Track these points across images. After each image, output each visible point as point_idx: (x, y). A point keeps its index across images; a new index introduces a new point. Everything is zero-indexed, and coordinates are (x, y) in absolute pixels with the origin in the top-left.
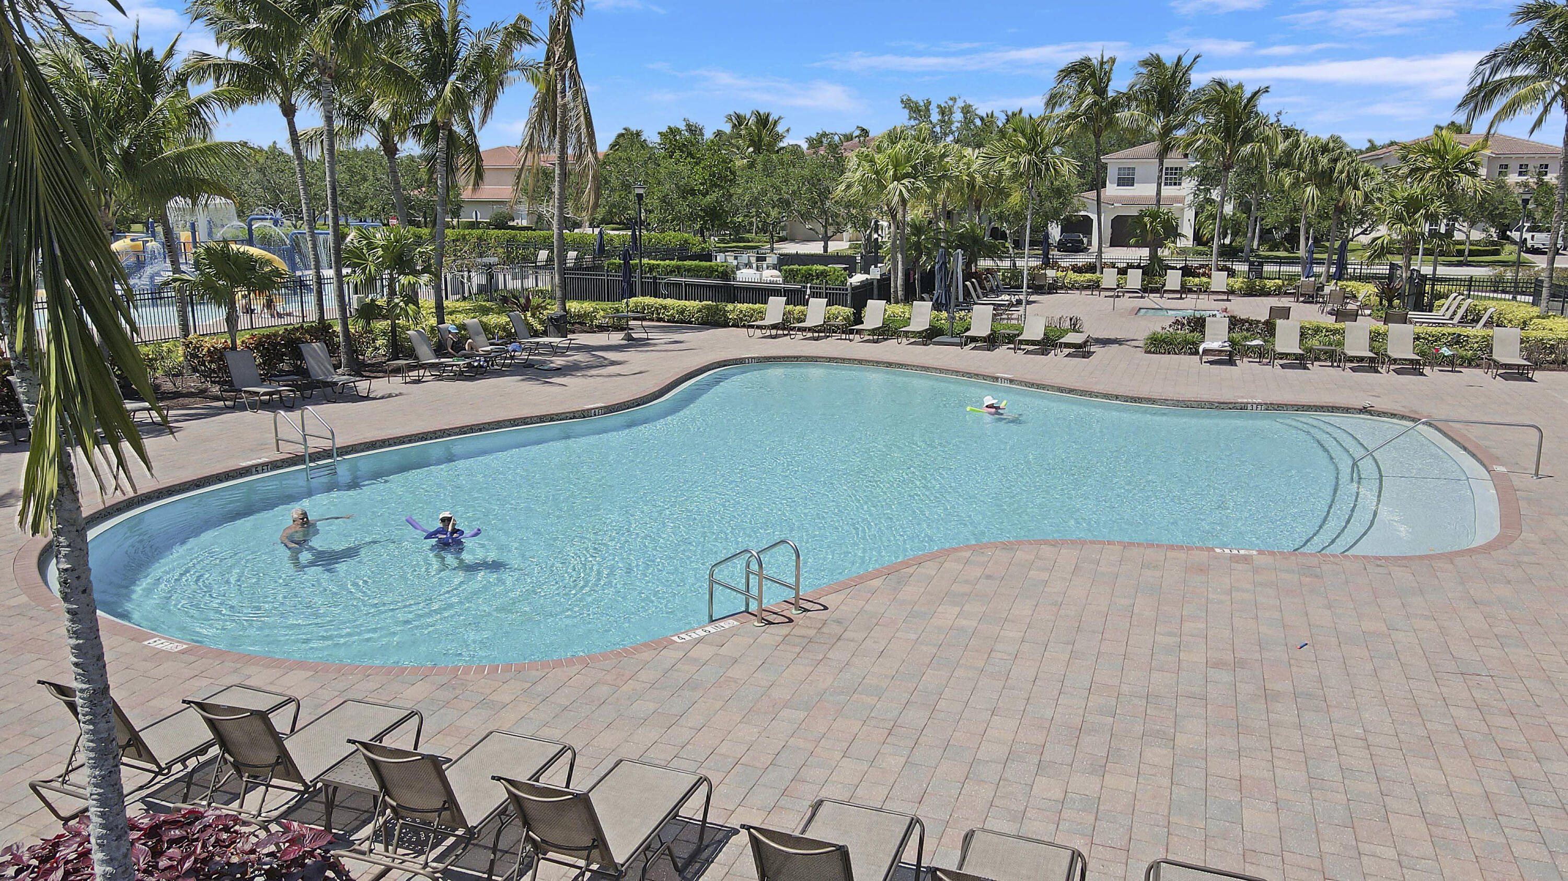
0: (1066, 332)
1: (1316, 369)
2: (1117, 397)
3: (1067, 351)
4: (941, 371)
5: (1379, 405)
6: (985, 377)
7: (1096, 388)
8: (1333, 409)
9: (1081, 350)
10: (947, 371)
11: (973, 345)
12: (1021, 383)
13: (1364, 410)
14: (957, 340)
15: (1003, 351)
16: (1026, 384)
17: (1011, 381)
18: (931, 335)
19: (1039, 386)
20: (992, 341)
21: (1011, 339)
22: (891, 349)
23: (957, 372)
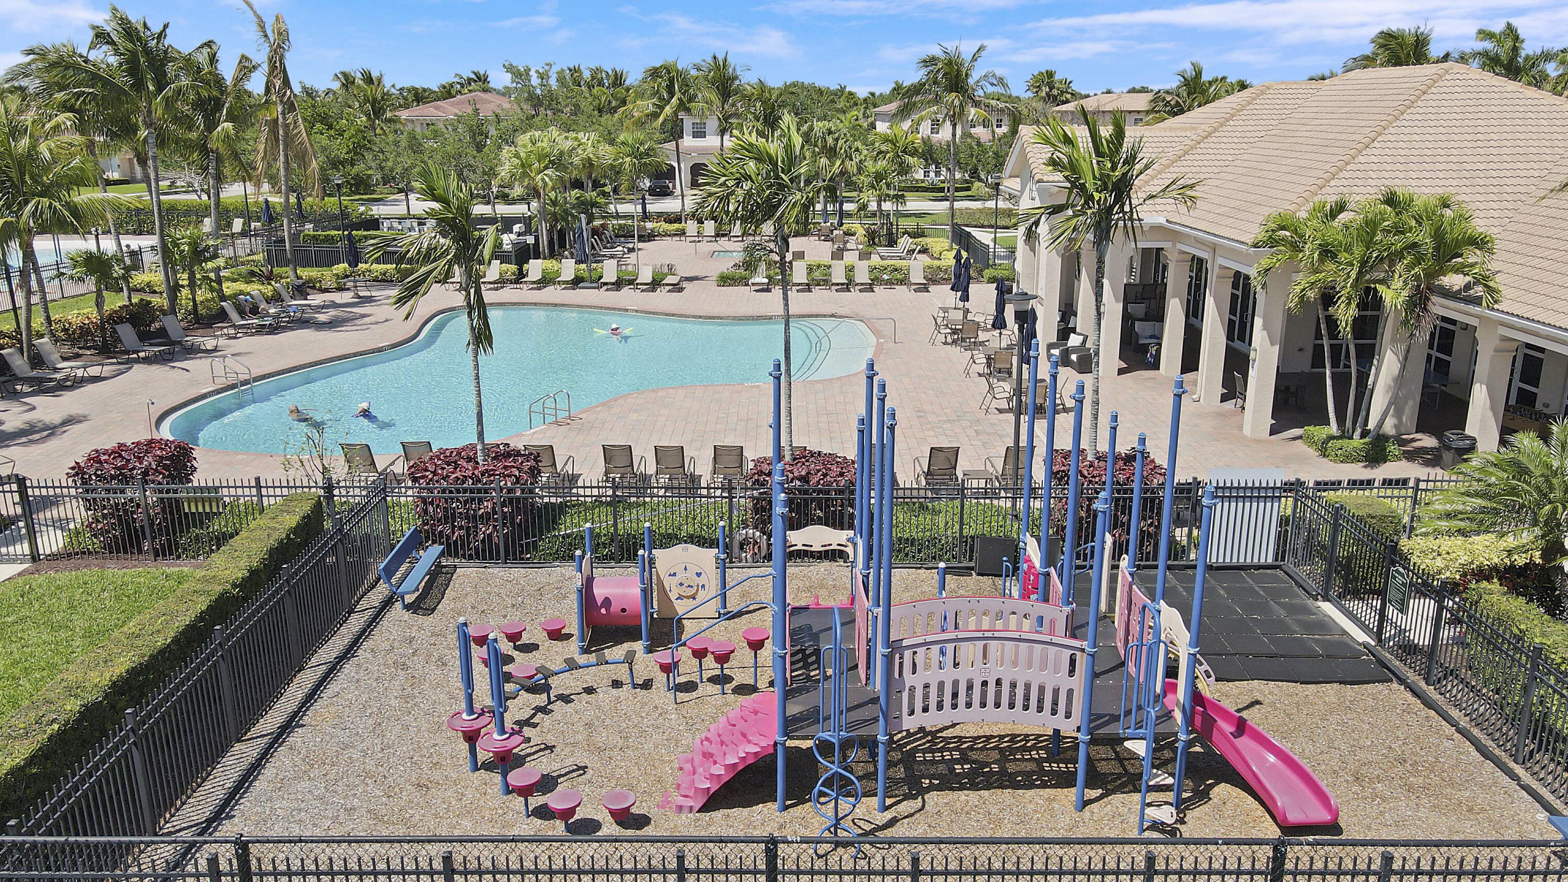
0: (666, 275)
1: (816, 290)
2: (700, 317)
3: (668, 288)
4: (591, 307)
5: (841, 311)
6: (619, 310)
7: (689, 313)
8: (817, 316)
9: (677, 288)
10: (595, 307)
11: (605, 288)
12: (642, 312)
13: (832, 316)
14: (596, 285)
15: (626, 290)
16: (646, 312)
17: (637, 311)
18: (577, 282)
19: (653, 313)
20: (618, 285)
21: (631, 282)
22: (550, 294)
23: (601, 308)
